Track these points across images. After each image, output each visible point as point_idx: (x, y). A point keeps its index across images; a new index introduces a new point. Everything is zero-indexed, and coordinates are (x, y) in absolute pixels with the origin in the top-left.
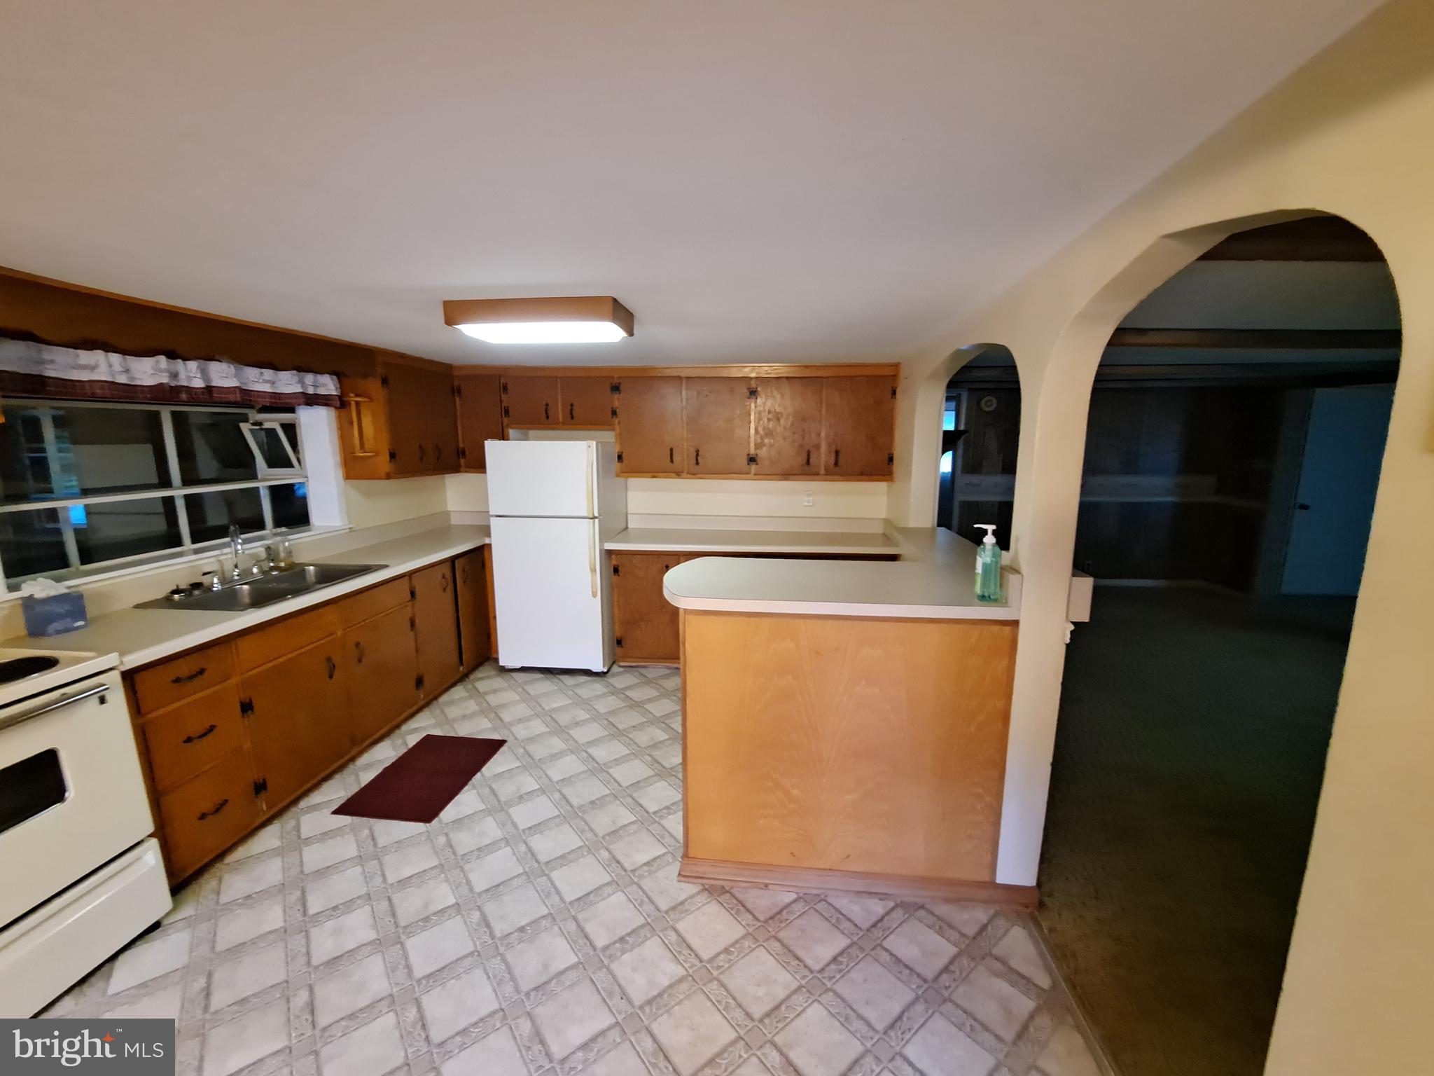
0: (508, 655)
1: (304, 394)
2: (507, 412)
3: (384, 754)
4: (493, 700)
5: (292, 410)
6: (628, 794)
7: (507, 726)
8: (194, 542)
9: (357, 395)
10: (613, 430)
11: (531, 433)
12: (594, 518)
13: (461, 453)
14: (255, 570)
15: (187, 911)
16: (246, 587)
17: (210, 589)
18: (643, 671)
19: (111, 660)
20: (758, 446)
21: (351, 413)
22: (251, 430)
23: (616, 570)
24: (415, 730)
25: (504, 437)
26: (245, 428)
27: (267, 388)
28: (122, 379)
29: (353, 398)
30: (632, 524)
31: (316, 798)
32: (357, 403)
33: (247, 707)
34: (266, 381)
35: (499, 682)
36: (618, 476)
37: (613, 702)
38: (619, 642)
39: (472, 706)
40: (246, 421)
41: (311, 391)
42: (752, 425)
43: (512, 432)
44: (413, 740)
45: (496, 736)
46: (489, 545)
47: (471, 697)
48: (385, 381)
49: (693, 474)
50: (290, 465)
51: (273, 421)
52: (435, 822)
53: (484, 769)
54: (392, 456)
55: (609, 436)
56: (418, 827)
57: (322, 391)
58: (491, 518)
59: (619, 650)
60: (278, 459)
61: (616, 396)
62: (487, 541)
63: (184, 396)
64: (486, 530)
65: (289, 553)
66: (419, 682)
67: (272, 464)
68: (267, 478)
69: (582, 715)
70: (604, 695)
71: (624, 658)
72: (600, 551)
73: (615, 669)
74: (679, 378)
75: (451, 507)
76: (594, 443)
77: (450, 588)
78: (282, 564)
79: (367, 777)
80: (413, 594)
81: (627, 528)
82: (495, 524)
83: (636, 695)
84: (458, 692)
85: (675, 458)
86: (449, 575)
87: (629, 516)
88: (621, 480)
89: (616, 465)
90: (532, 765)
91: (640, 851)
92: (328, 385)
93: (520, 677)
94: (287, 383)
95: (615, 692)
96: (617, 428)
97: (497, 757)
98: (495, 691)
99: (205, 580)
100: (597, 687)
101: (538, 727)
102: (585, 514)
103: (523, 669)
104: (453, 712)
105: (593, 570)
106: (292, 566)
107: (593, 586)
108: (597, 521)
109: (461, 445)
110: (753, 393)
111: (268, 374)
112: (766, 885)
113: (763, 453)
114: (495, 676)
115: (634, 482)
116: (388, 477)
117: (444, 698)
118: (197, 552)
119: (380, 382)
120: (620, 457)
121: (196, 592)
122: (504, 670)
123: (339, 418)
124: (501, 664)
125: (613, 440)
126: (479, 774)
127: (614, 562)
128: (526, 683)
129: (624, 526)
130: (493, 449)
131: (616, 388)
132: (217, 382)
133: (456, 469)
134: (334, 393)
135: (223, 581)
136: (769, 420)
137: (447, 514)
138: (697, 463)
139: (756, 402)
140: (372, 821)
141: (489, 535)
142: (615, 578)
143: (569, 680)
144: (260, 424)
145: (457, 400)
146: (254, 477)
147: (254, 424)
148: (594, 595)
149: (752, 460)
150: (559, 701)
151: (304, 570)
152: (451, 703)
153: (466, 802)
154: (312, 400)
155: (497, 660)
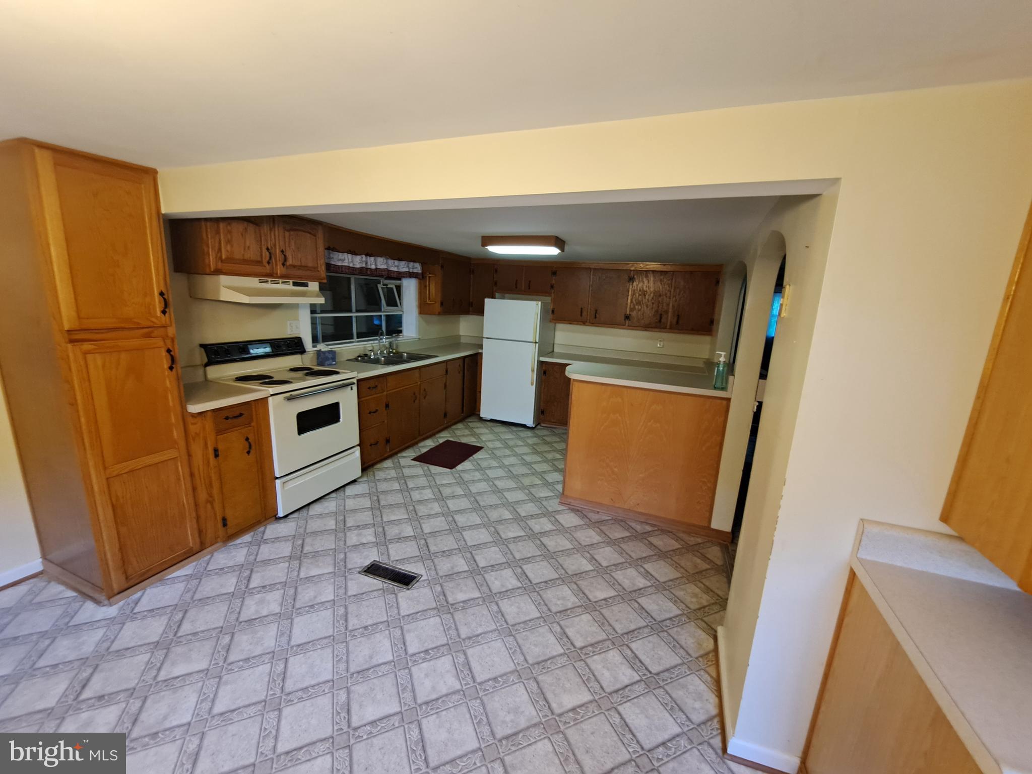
0: (485, 413)
1: (409, 272)
2: (496, 284)
3: (429, 444)
4: (477, 431)
5: (400, 279)
6: (541, 475)
7: (483, 441)
8: (358, 338)
9: (430, 273)
10: (551, 296)
11: (507, 295)
12: (536, 343)
13: (471, 304)
14: (385, 352)
15: (365, 479)
16: (383, 359)
17: (370, 357)
18: (554, 430)
19: (354, 374)
20: (631, 310)
21: (426, 282)
22: (382, 288)
23: (545, 373)
24: (443, 437)
25: (493, 297)
26: (380, 286)
27: (395, 269)
28: (351, 265)
29: (428, 275)
30: (556, 350)
31: (404, 454)
32: (430, 277)
33: (387, 406)
34: (395, 266)
35: (479, 424)
36: (550, 322)
37: (535, 440)
38: (543, 412)
39: (467, 432)
40: (380, 283)
41: (411, 270)
42: (630, 298)
43: (497, 295)
44: (441, 441)
45: (479, 445)
46: (481, 354)
47: (466, 428)
48: (442, 267)
49: (593, 324)
50: (397, 306)
51: (392, 284)
52: (454, 469)
53: (474, 456)
54: (442, 304)
55: (548, 299)
56: (448, 470)
57: (415, 271)
58: (484, 339)
59: (542, 416)
60: (392, 302)
61: (554, 278)
62: (480, 351)
63: (369, 272)
64: (481, 347)
65: (397, 346)
66: (445, 415)
67: (388, 304)
68: (386, 310)
69: (520, 443)
70: (532, 437)
71: (544, 422)
72: (538, 361)
73: (539, 427)
74: (590, 269)
75: (462, 333)
76: (540, 303)
77: (461, 373)
78: (394, 351)
79: (424, 450)
80: (447, 371)
81: (553, 351)
82: (485, 342)
83: (548, 439)
84: (460, 426)
85: (583, 314)
86: (462, 365)
87: (555, 345)
88: (552, 325)
89: (550, 316)
90: (494, 457)
91: (543, 493)
92: (417, 268)
93: (489, 424)
94: (403, 267)
95: (537, 436)
96: (553, 295)
97: (479, 453)
98: (477, 428)
99: (368, 353)
100: (529, 433)
101: (498, 444)
102: (532, 340)
103: (492, 421)
104: (458, 433)
105: (533, 371)
106: (397, 353)
107: (532, 380)
108: (537, 344)
109: (471, 301)
110: (631, 279)
111: (396, 262)
112: (598, 512)
113: (634, 314)
114: (477, 422)
115: (560, 326)
116: (439, 314)
117: (454, 427)
118: (358, 342)
119: (440, 268)
120: (553, 312)
121: (366, 358)
122: (481, 420)
123: (420, 284)
124: (481, 416)
125: (550, 302)
126: (471, 457)
127: (544, 368)
128: (494, 426)
129: (551, 350)
130: (488, 302)
131: (554, 273)
132: (379, 267)
133: (467, 312)
134: (420, 272)
135: (374, 355)
136: (639, 295)
137: (459, 337)
138: (596, 317)
139: (632, 284)
140: (428, 465)
141: (482, 349)
142: (543, 377)
143: (514, 429)
144: (387, 285)
145: (472, 276)
146: (380, 310)
147: (384, 285)
148: (532, 384)
149: (627, 317)
150: (509, 436)
151: (402, 355)
152: (457, 429)
153: (466, 465)
154: (411, 275)
155: (479, 415)
